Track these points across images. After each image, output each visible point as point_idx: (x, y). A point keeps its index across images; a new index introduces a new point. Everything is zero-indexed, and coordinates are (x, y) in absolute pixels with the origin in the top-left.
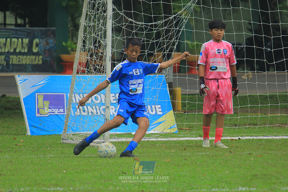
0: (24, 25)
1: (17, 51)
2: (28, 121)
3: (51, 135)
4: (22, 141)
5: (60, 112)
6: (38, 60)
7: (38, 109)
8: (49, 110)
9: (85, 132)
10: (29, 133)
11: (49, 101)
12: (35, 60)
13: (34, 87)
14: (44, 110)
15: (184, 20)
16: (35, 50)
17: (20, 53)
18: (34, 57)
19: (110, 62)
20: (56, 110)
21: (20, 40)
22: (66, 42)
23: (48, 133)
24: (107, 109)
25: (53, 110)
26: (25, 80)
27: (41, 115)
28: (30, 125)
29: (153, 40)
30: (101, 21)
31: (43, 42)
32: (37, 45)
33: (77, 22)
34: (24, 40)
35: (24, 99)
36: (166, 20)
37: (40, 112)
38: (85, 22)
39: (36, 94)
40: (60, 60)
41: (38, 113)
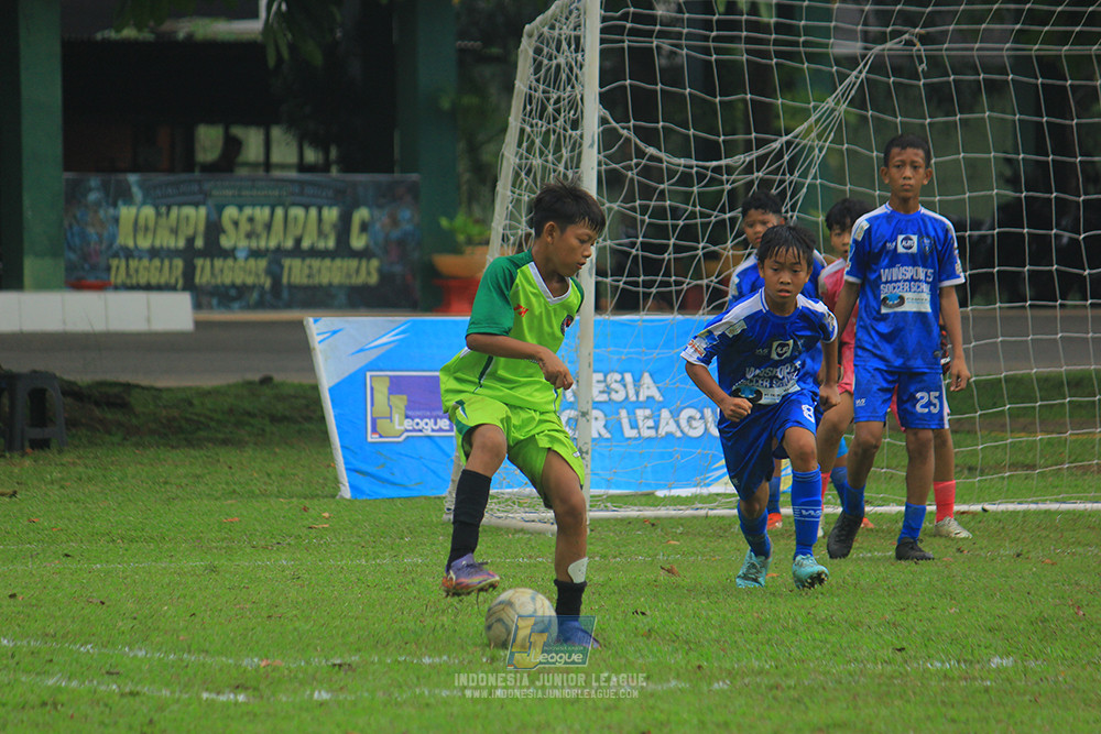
0: (324, 168)
1: (306, 244)
2: (344, 457)
3: (414, 497)
4: (326, 515)
5: (441, 430)
6: (368, 273)
7: (374, 421)
8: (408, 424)
9: (515, 490)
10: (346, 492)
11: (405, 397)
12: (358, 271)
13: (361, 354)
14: (391, 421)
15: (817, 151)
16: (358, 242)
17: (314, 253)
18: (354, 263)
19: (591, 275)
20: (427, 424)
21: (313, 212)
22: (451, 218)
23: (404, 493)
24: (582, 421)
25: (418, 424)
26: (335, 332)
27: (381, 436)
28: (350, 467)
29: (723, 211)
30: (565, 153)
31: (383, 218)
32: (364, 227)
33: (486, 157)
34: (326, 212)
35: (331, 390)
36: (762, 151)
37: (378, 430)
38: (517, 153)
39: (368, 374)
40: (431, 273)
41: (374, 430)
